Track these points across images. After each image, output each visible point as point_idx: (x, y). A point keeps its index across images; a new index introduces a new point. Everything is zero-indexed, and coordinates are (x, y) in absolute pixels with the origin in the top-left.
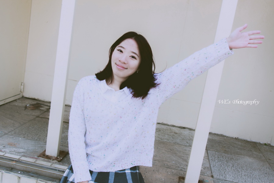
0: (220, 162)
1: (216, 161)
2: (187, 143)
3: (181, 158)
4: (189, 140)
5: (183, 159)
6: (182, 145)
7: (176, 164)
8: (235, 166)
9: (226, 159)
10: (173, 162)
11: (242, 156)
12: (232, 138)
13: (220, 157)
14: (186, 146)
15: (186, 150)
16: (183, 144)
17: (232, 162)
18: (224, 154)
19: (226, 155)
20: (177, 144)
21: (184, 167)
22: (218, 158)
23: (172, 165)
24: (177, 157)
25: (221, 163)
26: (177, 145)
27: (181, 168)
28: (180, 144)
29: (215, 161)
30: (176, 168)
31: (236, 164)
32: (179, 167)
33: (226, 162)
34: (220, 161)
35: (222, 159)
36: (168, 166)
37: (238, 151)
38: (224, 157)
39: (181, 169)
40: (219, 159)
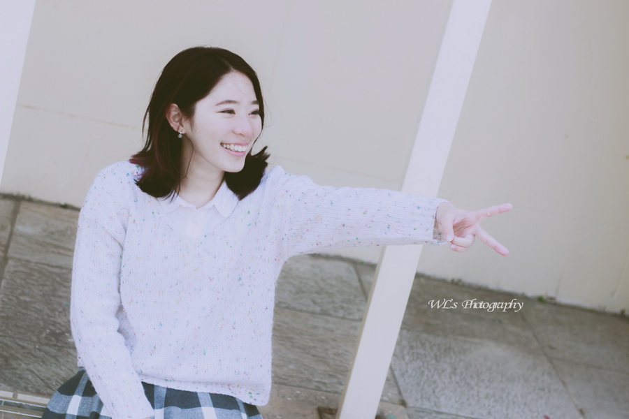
0: (418, 361)
1: (407, 358)
2: (315, 303)
3: (308, 353)
4: (318, 293)
5: (314, 356)
6: (301, 311)
7: (301, 372)
8: (458, 371)
9: (432, 350)
10: (291, 366)
11: (477, 340)
12: (443, 281)
13: (414, 344)
14: (313, 313)
15: (315, 327)
16: (304, 308)
17: (451, 358)
18: (425, 336)
19: (431, 338)
20: (287, 308)
21: (323, 381)
22: (412, 348)
23: (292, 376)
24: (297, 350)
25: (421, 364)
26: (287, 310)
27: (316, 384)
28: (294, 309)
29: (404, 359)
30: (304, 384)
31: (462, 364)
32: (309, 381)
33: (434, 361)
34: (418, 358)
35: (421, 351)
36: (281, 378)
37: (465, 323)
38: (427, 344)
39: (316, 386)
40: (413, 353)
